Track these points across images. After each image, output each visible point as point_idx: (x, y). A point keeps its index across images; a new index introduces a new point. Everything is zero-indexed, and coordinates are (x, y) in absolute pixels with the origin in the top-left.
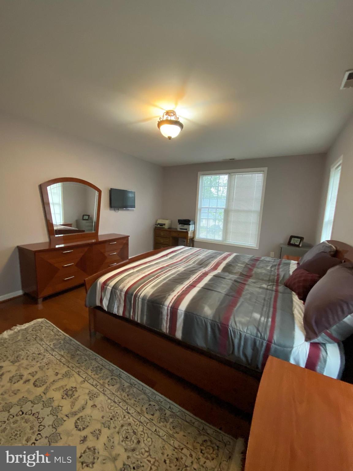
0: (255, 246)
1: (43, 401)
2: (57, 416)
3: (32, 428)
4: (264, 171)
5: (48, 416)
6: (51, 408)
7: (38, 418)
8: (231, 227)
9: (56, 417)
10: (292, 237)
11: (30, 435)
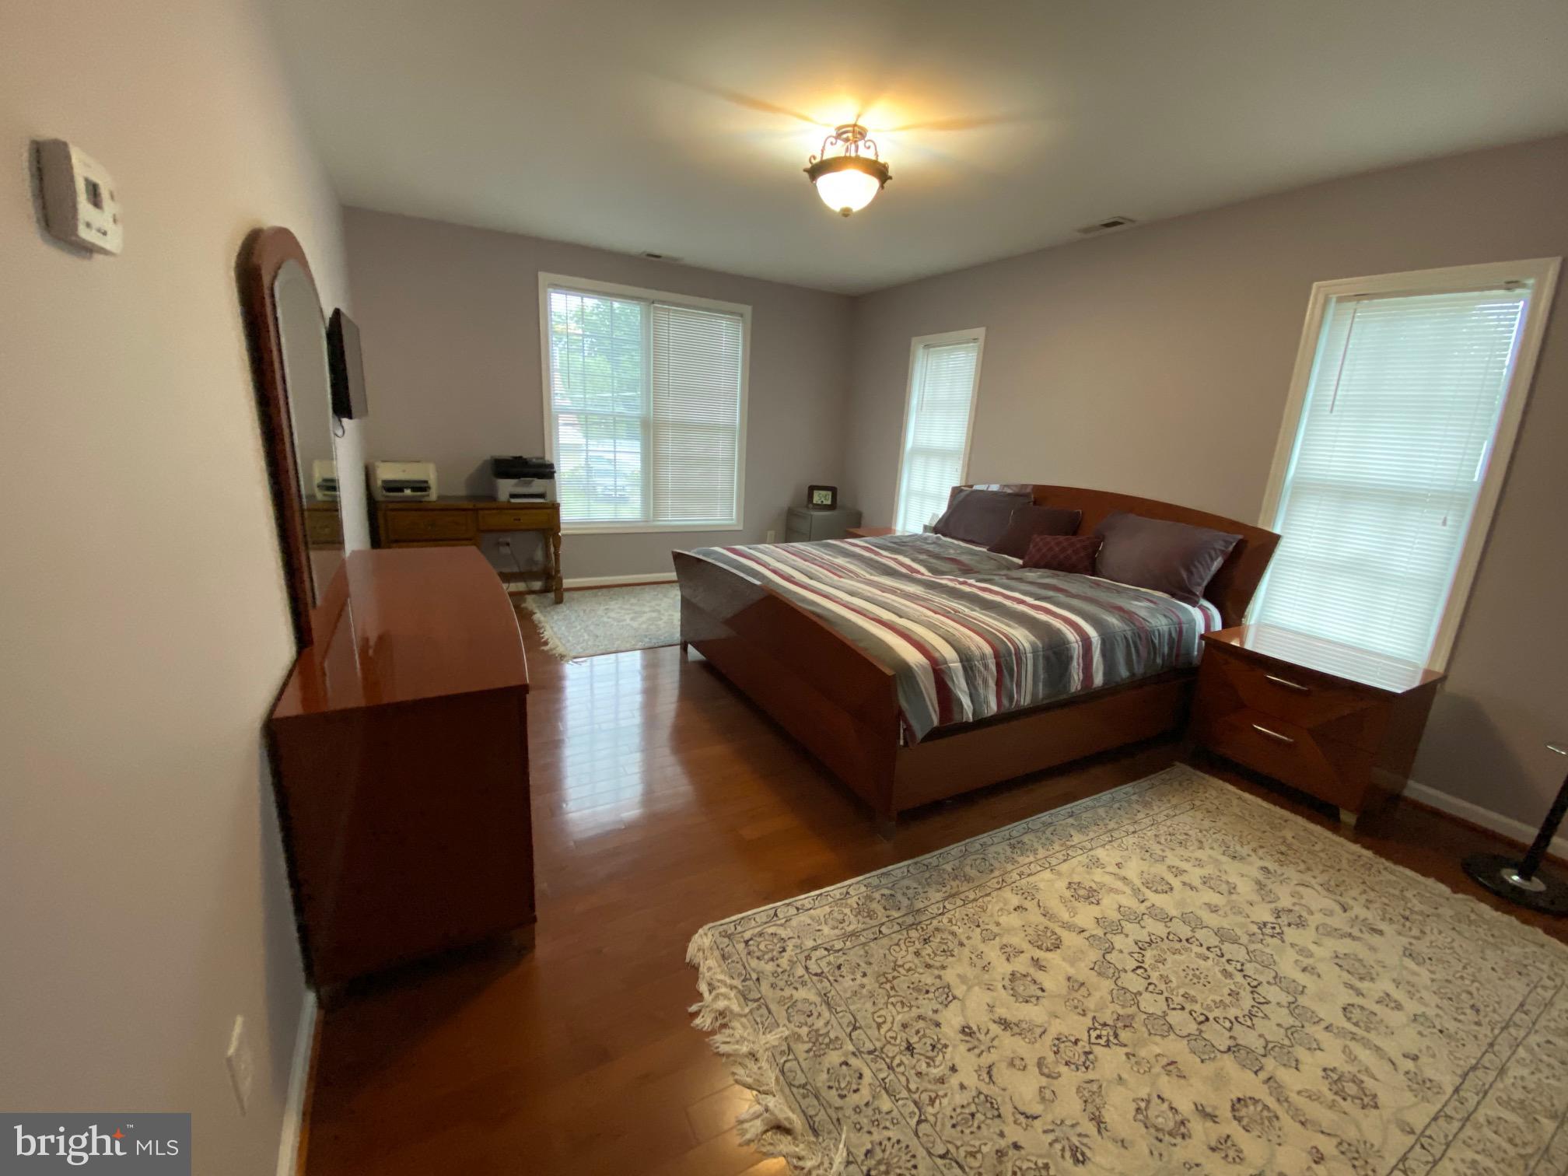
0: (734, 522)
1: (1105, 934)
2: (1143, 914)
3: (1175, 952)
4: (742, 315)
5: (1127, 936)
6: (1123, 923)
7: (1150, 943)
8: (670, 475)
9: (1145, 917)
10: (812, 489)
11: (1193, 955)
